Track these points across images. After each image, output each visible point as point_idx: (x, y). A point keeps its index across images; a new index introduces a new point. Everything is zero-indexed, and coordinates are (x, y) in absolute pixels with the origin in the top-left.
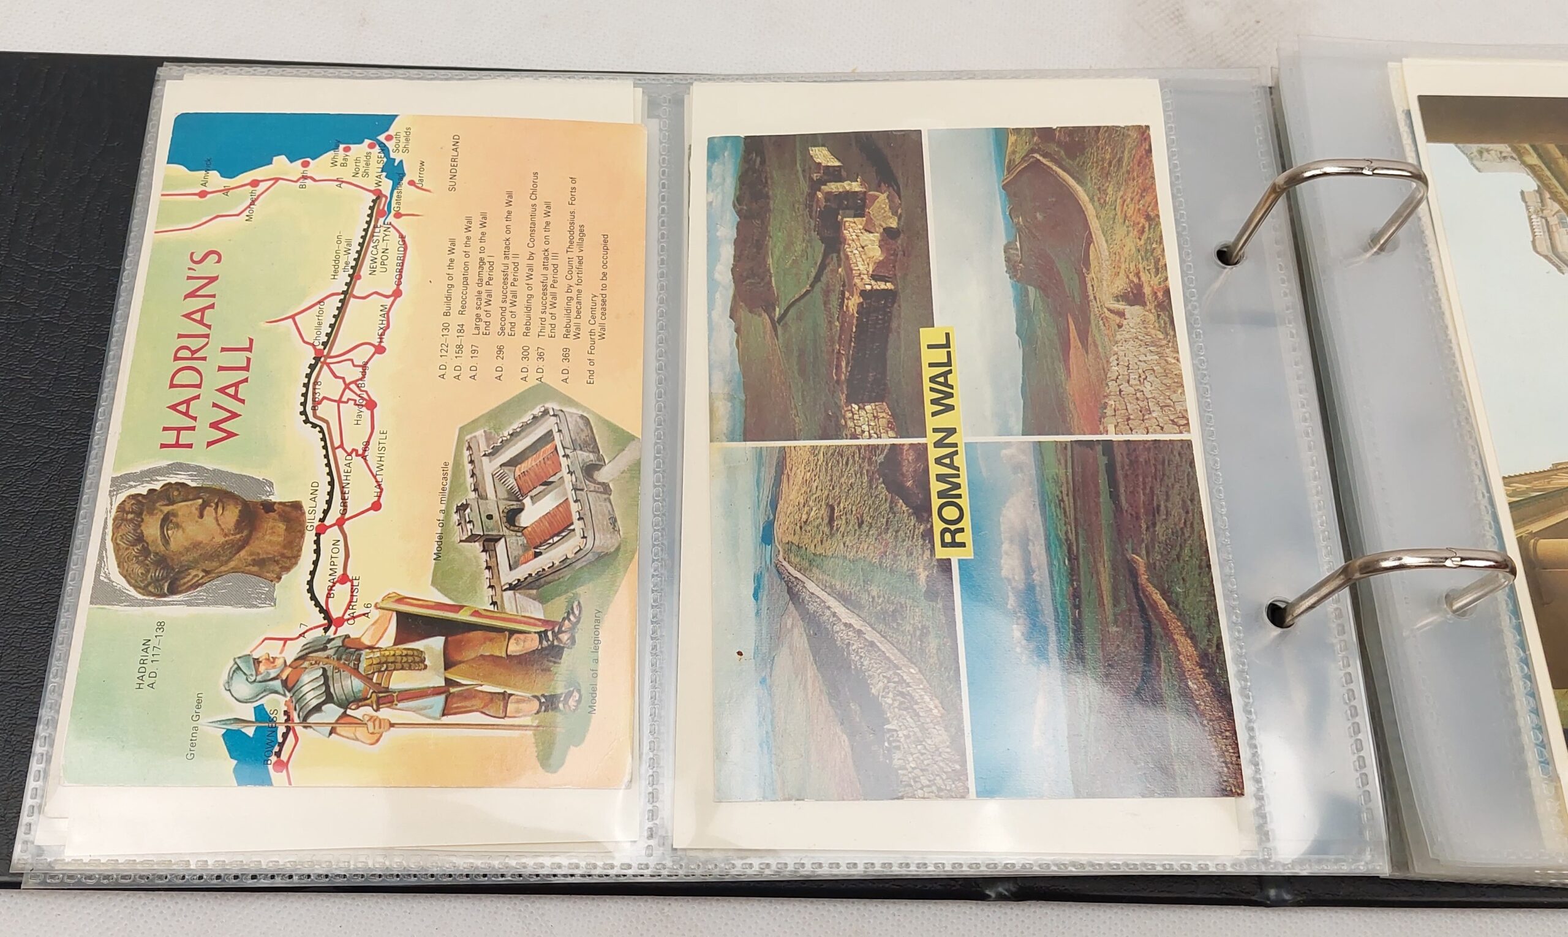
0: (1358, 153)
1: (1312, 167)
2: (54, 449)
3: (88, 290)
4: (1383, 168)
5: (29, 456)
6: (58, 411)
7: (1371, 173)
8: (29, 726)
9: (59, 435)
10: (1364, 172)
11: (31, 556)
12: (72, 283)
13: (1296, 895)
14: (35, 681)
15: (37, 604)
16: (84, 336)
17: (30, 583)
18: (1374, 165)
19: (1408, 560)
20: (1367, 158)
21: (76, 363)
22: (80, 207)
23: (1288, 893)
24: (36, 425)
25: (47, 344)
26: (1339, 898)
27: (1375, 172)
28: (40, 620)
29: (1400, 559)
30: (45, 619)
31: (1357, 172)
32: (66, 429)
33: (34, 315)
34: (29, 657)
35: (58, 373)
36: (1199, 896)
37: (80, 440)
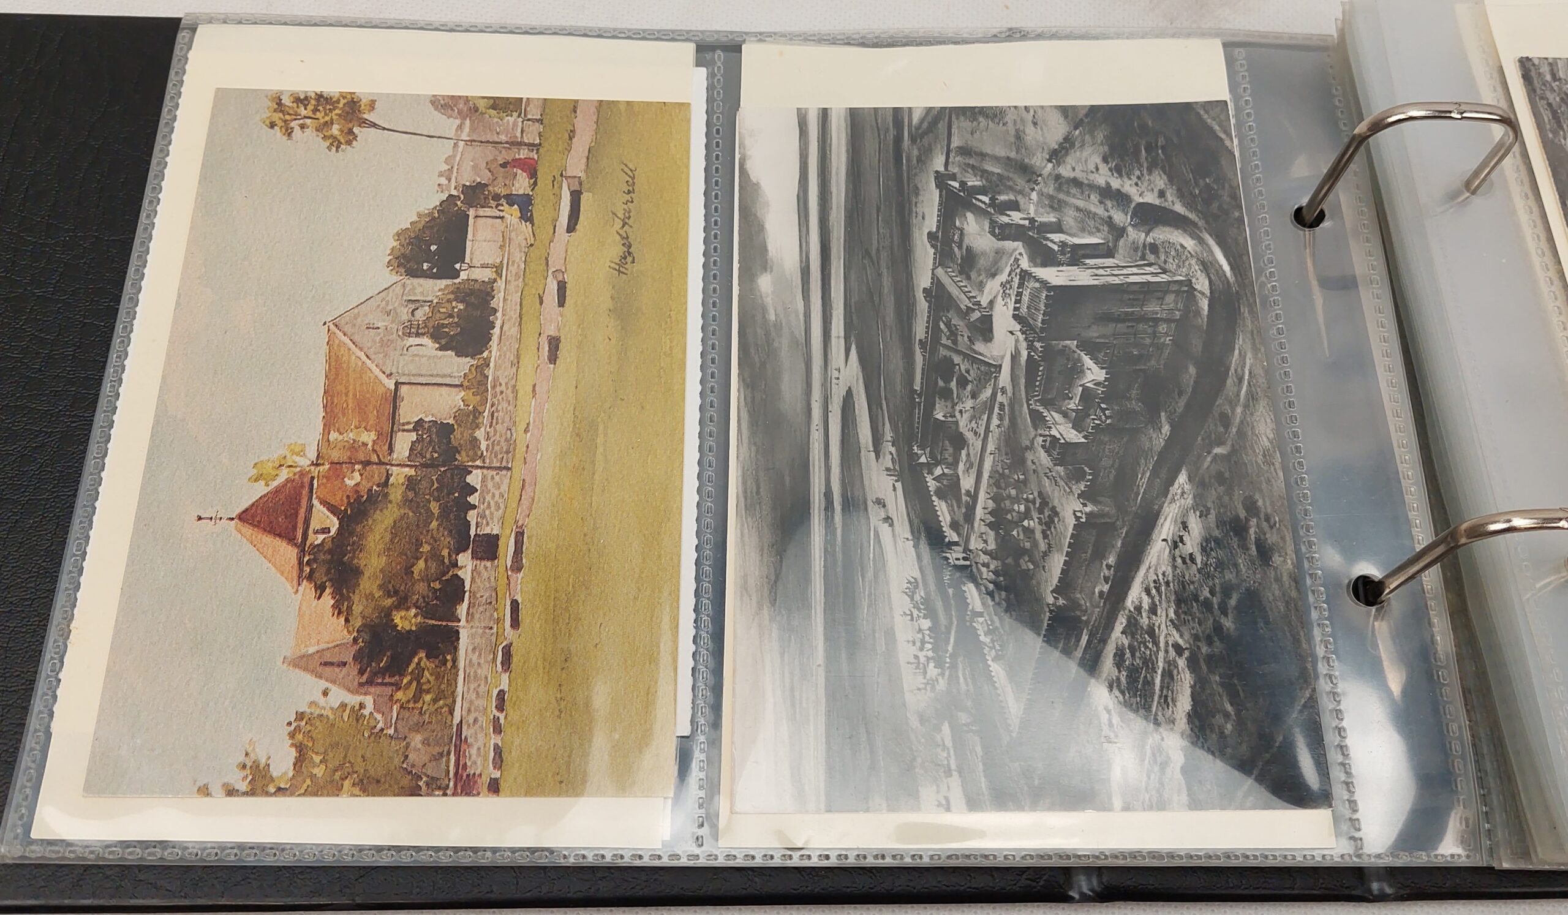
0: (1444, 96)
1: (1396, 111)
2: (47, 433)
3: (85, 263)
4: (1471, 112)
5: (19, 440)
6: (51, 392)
7: (1459, 116)
8: (16, 733)
9: (52, 416)
10: (1453, 115)
11: (19, 548)
12: (69, 254)
13: (1399, 888)
14: (22, 684)
15: (26, 600)
16: (80, 311)
17: (19, 577)
18: (1463, 108)
19: (1518, 522)
20: (1455, 101)
21: (70, 340)
22: (76, 175)
23: (1391, 886)
24: (27, 407)
25: (40, 320)
26: (1444, 890)
27: (1464, 115)
28: (30, 617)
29: (1509, 521)
30: (35, 616)
31: (1442, 115)
32: (60, 411)
33: (26, 290)
34: (18, 658)
35: (52, 351)
36: (1296, 892)
37: (74, 422)
